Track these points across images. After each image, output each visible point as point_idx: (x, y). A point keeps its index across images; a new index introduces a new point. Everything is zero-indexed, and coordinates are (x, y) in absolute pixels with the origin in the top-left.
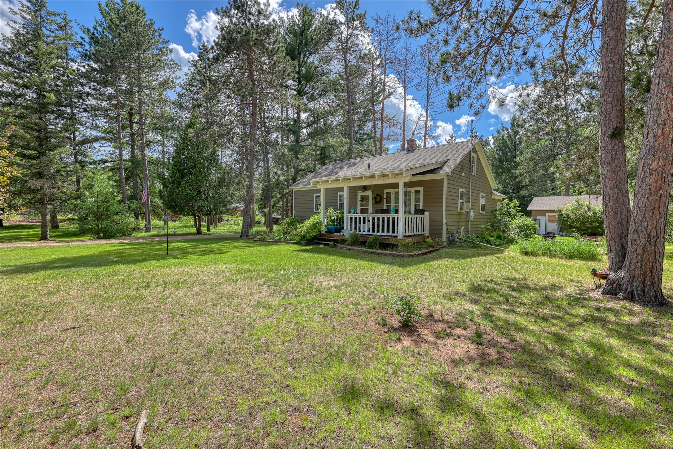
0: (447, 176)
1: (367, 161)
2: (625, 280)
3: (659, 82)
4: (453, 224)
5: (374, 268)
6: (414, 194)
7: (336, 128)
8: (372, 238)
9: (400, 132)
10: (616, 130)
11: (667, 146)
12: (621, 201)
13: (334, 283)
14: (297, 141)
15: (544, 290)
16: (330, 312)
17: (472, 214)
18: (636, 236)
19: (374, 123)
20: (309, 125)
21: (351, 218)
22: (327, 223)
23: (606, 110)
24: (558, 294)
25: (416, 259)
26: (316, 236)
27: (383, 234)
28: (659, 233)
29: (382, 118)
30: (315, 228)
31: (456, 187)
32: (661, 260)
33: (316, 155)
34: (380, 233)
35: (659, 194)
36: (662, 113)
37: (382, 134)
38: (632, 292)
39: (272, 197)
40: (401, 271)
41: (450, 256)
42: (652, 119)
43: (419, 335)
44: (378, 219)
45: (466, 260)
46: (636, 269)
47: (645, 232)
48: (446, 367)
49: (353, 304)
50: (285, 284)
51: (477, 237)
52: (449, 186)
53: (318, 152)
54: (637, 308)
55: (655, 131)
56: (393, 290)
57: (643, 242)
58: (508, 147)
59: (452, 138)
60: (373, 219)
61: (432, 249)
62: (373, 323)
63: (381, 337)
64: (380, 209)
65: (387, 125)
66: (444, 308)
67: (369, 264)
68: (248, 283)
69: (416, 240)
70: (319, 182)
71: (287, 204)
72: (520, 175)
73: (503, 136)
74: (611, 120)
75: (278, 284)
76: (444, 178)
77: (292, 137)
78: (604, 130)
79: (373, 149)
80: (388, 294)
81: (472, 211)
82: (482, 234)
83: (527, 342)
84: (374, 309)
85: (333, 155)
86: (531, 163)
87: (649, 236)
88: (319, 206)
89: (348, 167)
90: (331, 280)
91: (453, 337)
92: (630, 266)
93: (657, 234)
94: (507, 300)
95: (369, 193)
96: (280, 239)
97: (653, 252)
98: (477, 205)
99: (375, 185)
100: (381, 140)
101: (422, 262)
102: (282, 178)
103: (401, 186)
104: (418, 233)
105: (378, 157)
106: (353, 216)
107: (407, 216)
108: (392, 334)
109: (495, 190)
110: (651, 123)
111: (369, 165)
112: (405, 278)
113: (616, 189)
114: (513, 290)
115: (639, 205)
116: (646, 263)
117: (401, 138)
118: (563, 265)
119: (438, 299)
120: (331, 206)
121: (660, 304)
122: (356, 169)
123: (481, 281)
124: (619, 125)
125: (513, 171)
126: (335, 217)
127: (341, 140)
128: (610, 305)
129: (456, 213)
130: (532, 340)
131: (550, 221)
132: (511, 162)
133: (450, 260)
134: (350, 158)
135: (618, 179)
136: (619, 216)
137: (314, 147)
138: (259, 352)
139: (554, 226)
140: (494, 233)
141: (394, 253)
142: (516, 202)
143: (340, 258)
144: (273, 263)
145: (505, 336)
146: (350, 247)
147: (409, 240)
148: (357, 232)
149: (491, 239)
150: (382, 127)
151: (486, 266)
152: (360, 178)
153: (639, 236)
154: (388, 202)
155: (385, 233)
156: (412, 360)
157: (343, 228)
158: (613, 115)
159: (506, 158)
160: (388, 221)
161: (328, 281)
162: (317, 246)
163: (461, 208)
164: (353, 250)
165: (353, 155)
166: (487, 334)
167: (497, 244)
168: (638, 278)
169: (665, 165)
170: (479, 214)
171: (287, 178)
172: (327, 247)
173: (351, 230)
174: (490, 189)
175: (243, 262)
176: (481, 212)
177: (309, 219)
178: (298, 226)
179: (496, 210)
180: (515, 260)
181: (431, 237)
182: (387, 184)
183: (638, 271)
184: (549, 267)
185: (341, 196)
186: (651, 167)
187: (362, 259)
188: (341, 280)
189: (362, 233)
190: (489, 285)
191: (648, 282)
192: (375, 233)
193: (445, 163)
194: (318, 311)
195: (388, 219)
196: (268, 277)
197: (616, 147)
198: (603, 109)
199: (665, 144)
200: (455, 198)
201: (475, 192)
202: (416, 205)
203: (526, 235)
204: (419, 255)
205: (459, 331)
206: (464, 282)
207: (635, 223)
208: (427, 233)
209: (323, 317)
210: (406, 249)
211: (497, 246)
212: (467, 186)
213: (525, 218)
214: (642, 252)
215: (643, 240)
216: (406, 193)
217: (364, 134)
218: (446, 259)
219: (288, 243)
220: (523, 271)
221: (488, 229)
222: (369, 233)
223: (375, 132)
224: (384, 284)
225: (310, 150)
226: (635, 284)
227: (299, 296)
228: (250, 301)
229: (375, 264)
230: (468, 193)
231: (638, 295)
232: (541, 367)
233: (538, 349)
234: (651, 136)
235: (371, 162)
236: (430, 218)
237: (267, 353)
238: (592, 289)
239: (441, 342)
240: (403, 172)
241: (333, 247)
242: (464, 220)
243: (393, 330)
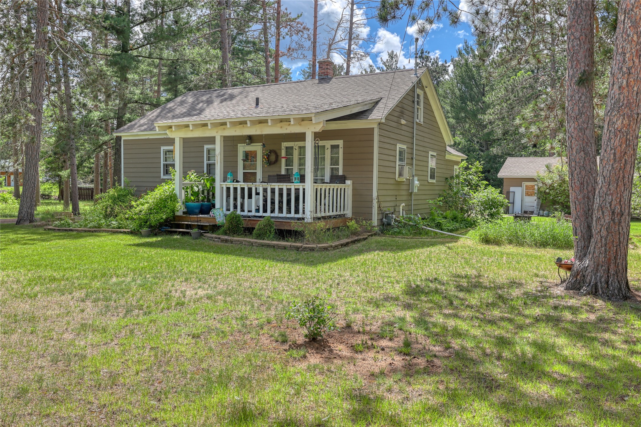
0: (379, 124)
1: (254, 93)
2: (589, 270)
3: (624, 20)
4: (388, 199)
5: (267, 268)
6: (329, 150)
7: (198, 30)
8: (262, 222)
9: (308, 44)
10: (583, 75)
11: (632, 101)
12: (588, 168)
13: (205, 292)
14: (124, 48)
15: (500, 288)
16: (203, 330)
17: (416, 183)
18: (601, 213)
19: (265, 25)
20: (146, 19)
21: (228, 189)
22: (186, 196)
23: (573, 46)
24: (516, 292)
25: (331, 253)
26: (166, 220)
27: (281, 215)
28: (623, 210)
29: (278, 18)
30: (165, 207)
31: (392, 142)
32: (625, 243)
33: (160, 74)
34: (276, 214)
35: (623, 160)
36: (627, 59)
37: (277, 46)
38: (596, 285)
39: (77, 150)
40: (309, 271)
41: (383, 248)
42: (617, 66)
43: (331, 351)
44: (273, 191)
45: (404, 253)
46: (601, 255)
47: (609, 208)
48: (363, 382)
49: (237, 318)
50: (123, 296)
51: (423, 219)
52: (383, 140)
53: (165, 70)
54: (599, 303)
55: (620, 80)
56: (296, 297)
57: (607, 221)
58: (473, 78)
59: (392, 58)
60: (265, 190)
61: (356, 238)
62: (268, 341)
63: (279, 356)
64: (275, 174)
65: (286, 30)
66: (367, 316)
67: (259, 262)
68: (56, 297)
69: (331, 224)
70: (170, 127)
71: (106, 162)
72: (491, 123)
73: (466, 61)
74: (578, 61)
75: (111, 296)
76: (375, 126)
77: (113, 41)
78: (571, 74)
79: (263, 69)
80: (289, 303)
81: (416, 178)
82: (431, 214)
83: (463, 348)
84: (269, 323)
85: (193, 78)
86: (505, 105)
87: (613, 213)
88: (171, 169)
89: (222, 102)
90: (200, 287)
91: (375, 350)
92: (594, 252)
93: (621, 211)
94: (451, 303)
95: (257, 148)
96: (99, 226)
97: (617, 233)
98: (424, 169)
99: (267, 135)
100: (277, 57)
101: (341, 258)
102: (96, 115)
103: (309, 138)
104: (335, 213)
105: (272, 87)
106: (232, 186)
107: (319, 186)
108: (294, 352)
109: (450, 146)
110: (616, 70)
111: (257, 99)
112: (315, 280)
113: (582, 153)
114: (461, 290)
115: (604, 174)
116: (610, 248)
117: (310, 56)
118: (532, 256)
119: (359, 306)
120: (193, 168)
121: (624, 297)
122: (234, 106)
123: (421, 280)
124: (587, 68)
125: (479, 116)
126: (200, 187)
127: (208, 51)
128: (572, 302)
129: (392, 181)
130: (469, 344)
131: (527, 194)
132: (477, 102)
133: (381, 253)
134: (224, 85)
135: (585, 139)
136: (585, 187)
137: (157, 61)
138: (103, 385)
139: (532, 202)
140: (448, 213)
141: (298, 244)
142: (478, 166)
143: (212, 256)
144: (96, 266)
145: (439, 344)
146: (226, 237)
147: (321, 224)
148: (239, 212)
149: (443, 221)
150: (279, 34)
151: (431, 260)
152: (243, 123)
153: (603, 213)
154: (289, 162)
155: (284, 214)
156: (319, 377)
157: (214, 206)
158: (581, 55)
159: (470, 95)
160: (289, 195)
161: (195, 289)
162: (168, 237)
163: (400, 175)
164: (232, 242)
165: (229, 79)
166: (418, 343)
167: (450, 228)
168: (602, 266)
169: (629, 125)
170: (426, 183)
171: (105, 115)
172: (186, 238)
173: (228, 210)
174: (443, 145)
175: (39, 266)
176: (430, 181)
177: (152, 190)
178: (133, 203)
179: (452, 178)
180: (472, 251)
181: (356, 219)
182: (286, 134)
183: (602, 258)
184: (513, 258)
185: (209, 151)
186: (616, 126)
187: (248, 255)
188: (215, 287)
189: (246, 213)
190: (431, 285)
191: (612, 272)
192: (268, 214)
193: (377, 103)
194: (185, 330)
195: (289, 190)
196: (90, 287)
197: (583, 98)
198: (570, 45)
199: (630, 98)
200: (392, 158)
201: (422, 149)
202: (332, 169)
203: (492, 215)
204: (336, 247)
205: (384, 343)
206: (398, 282)
207: (600, 197)
208: (349, 213)
209: (193, 337)
210: (318, 238)
211: (451, 231)
212: (410, 140)
213: (491, 189)
214: (606, 233)
215: (607, 219)
216: (318, 150)
217: (247, 42)
218: (376, 253)
219: (114, 233)
220: (479, 265)
221: (440, 207)
222: (257, 214)
223: (266, 42)
224: (283, 290)
225: (149, 65)
226: (599, 274)
227: (150, 313)
228: (68, 323)
229: (268, 263)
230: (410, 151)
231: (602, 288)
232: (472, 372)
233: (475, 355)
234: (616, 87)
235: (260, 96)
236: (354, 189)
237: (115, 387)
238: (557, 285)
239: (360, 356)
240: (313, 115)
241: (197, 238)
242: (404, 193)
243: (296, 346)
